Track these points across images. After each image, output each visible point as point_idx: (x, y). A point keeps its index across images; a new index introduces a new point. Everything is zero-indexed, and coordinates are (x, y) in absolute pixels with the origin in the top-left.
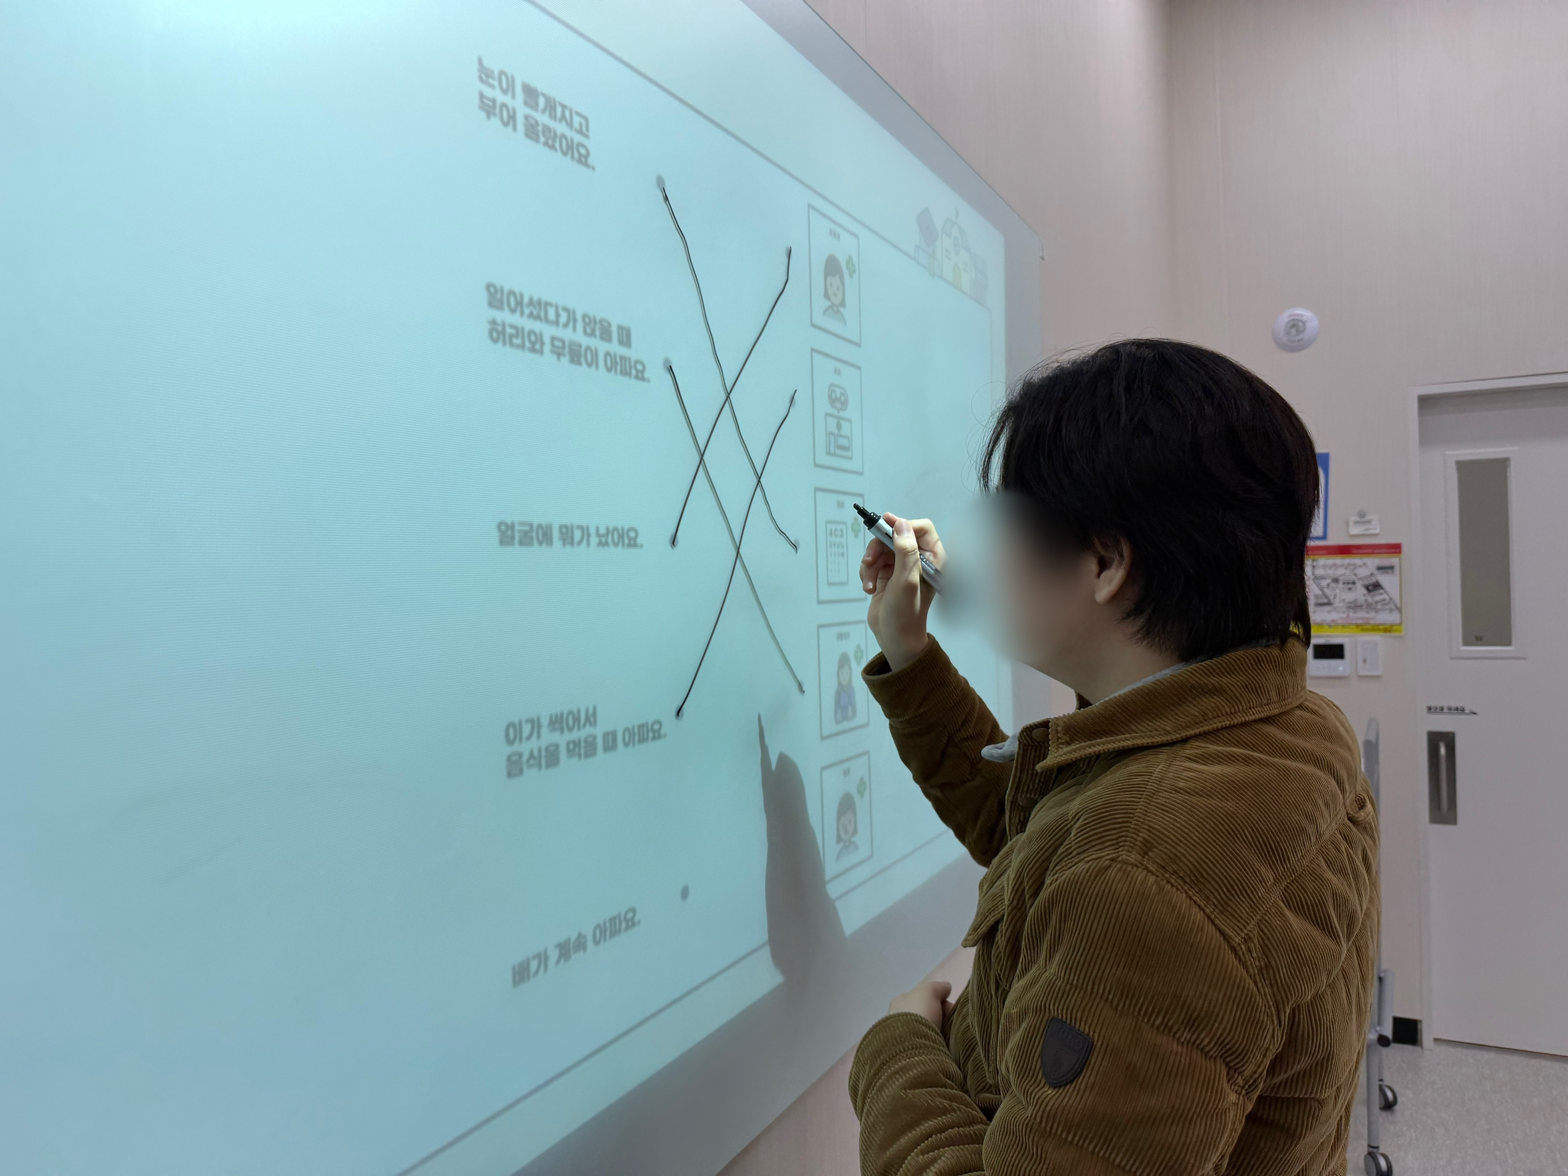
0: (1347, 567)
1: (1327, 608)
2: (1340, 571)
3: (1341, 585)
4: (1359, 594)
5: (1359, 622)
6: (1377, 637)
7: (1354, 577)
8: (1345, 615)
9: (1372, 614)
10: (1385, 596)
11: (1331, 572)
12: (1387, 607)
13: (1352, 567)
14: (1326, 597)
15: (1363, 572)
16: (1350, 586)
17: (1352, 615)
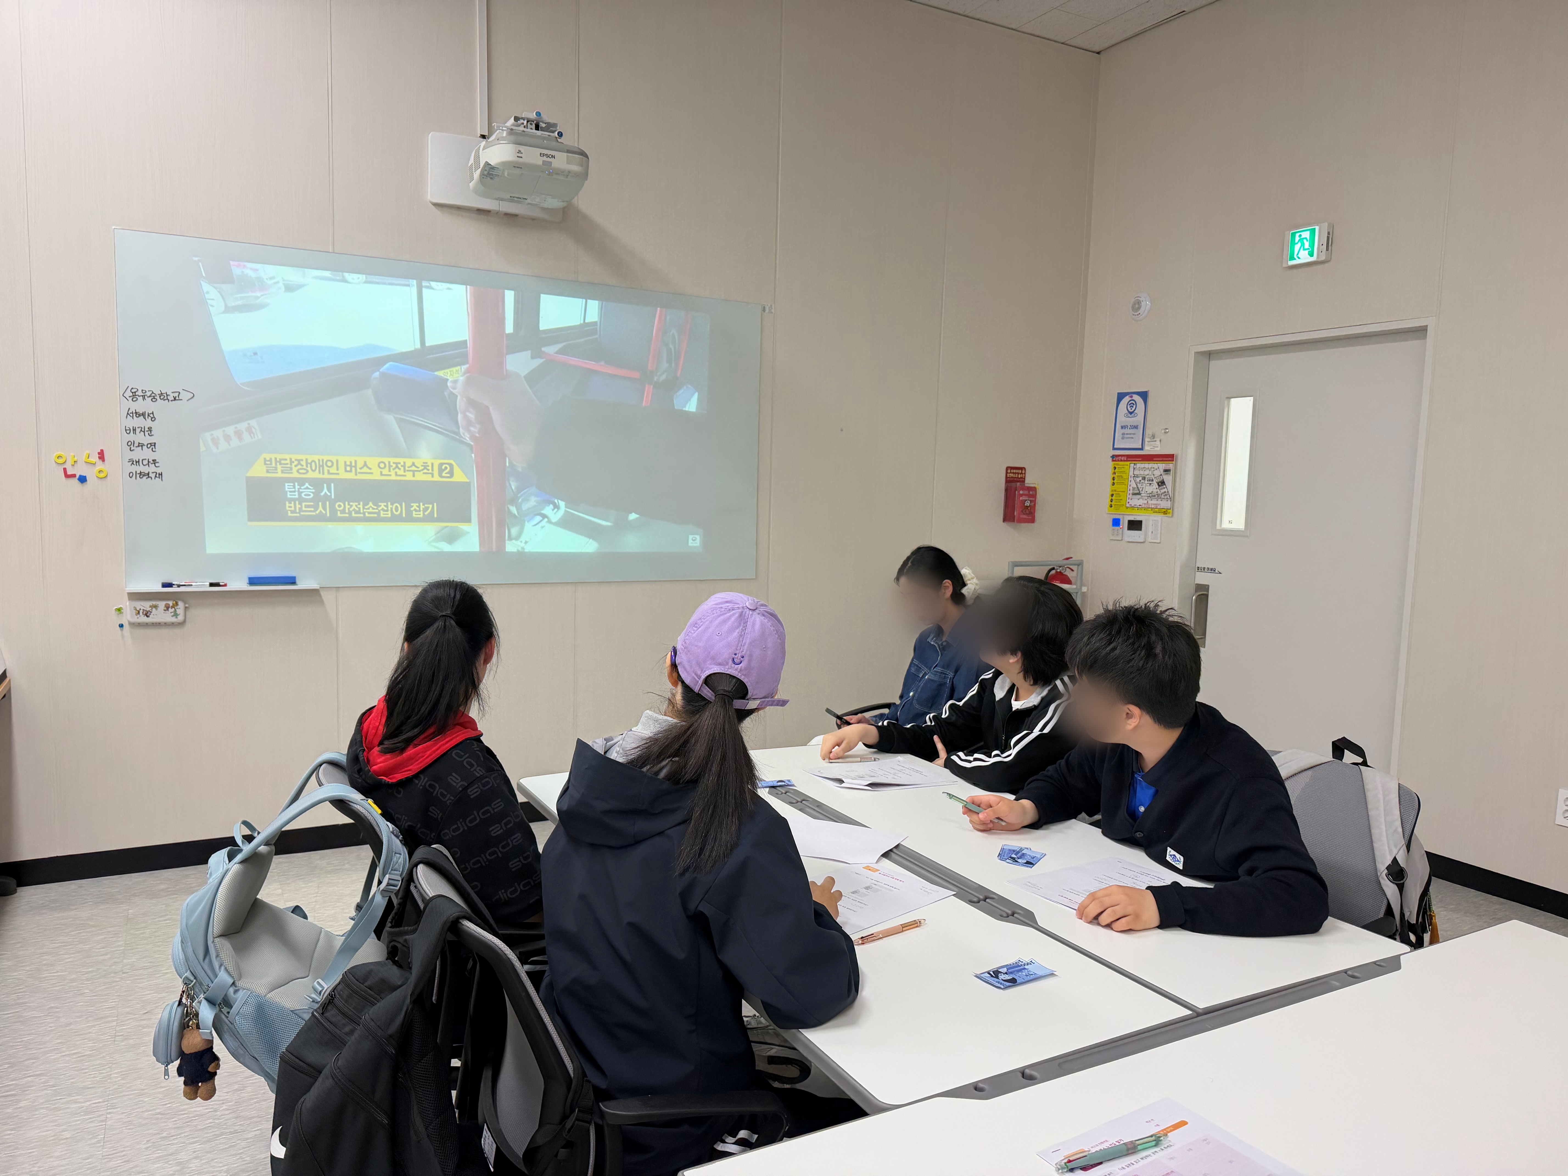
0: (1149, 469)
1: (1139, 496)
2: (1147, 472)
3: (1146, 482)
4: (1154, 488)
5: (1153, 507)
6: (1159, 517)
7: (1153, 476)
8: (1146, 502)
9: (1159, 502)
10: (1166, 490)
11: (1142, 472)
12: (1166, 497)
13: (1153, 469)
14: (1139, 490)
15: (1157, 473)
16: (1151, 482)
17: (1150, 502)
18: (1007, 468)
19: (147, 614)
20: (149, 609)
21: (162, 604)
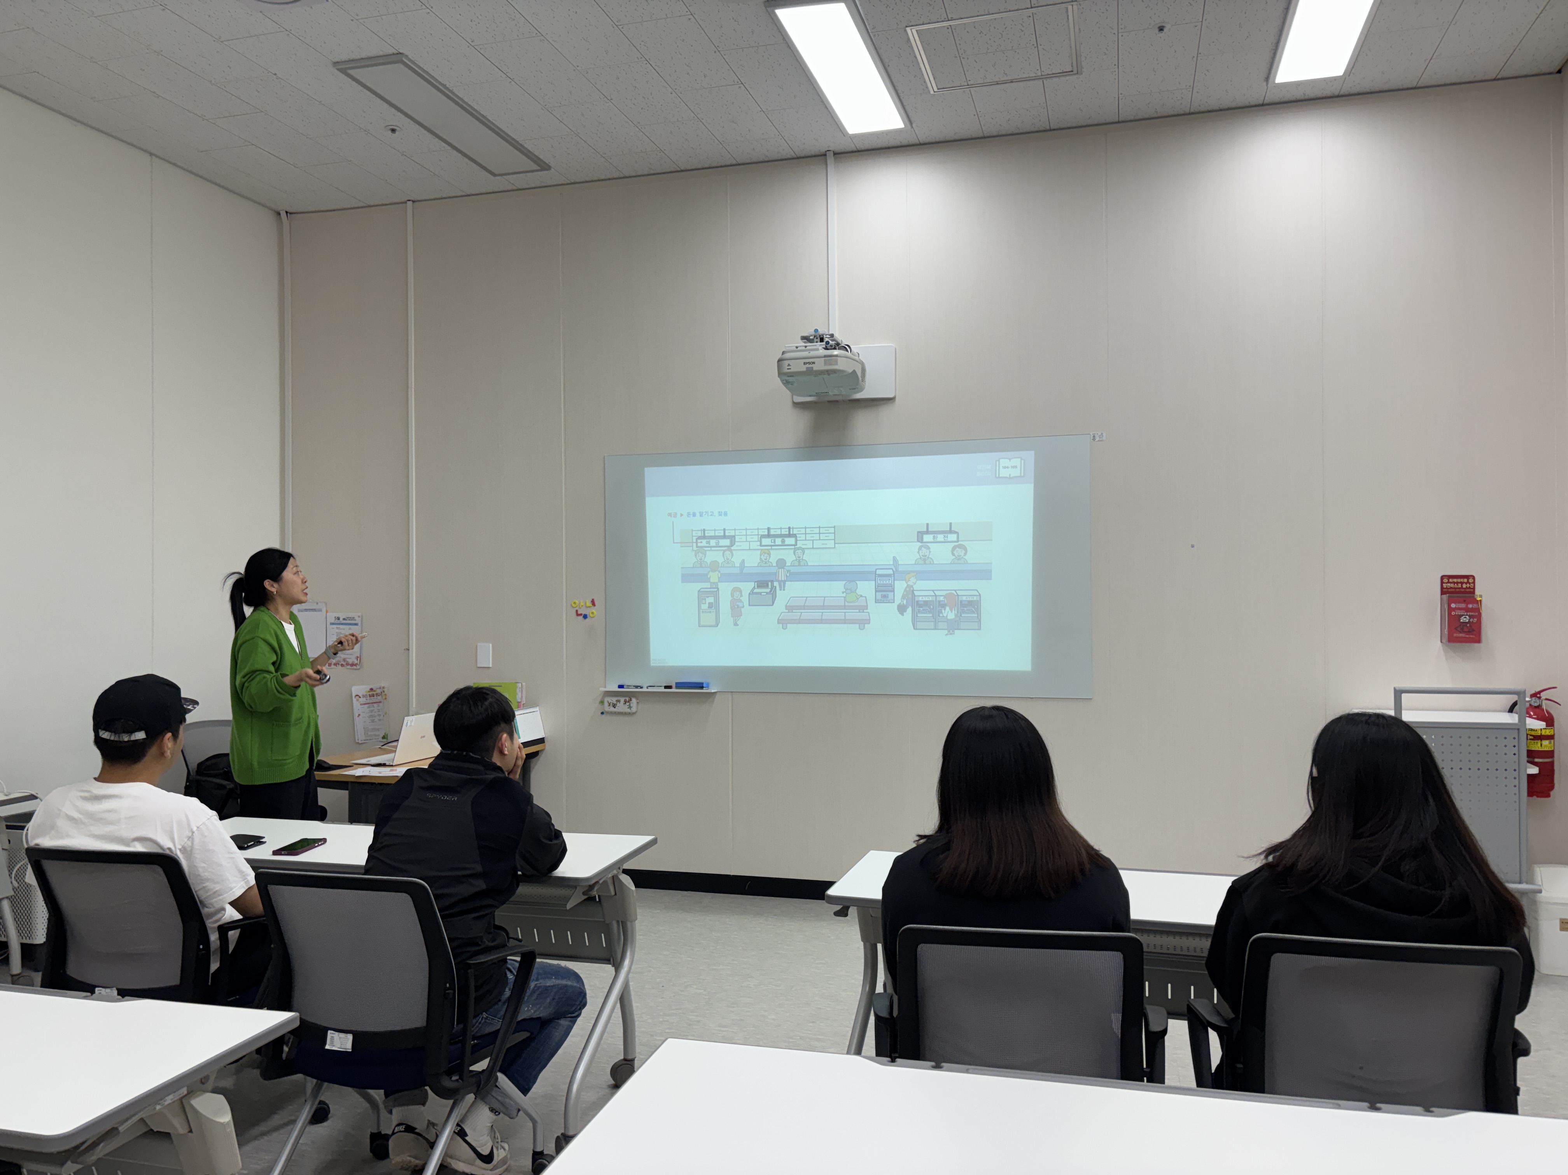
18: (1442, 578)
19: (614, 706)
20: (615, 703)
21: (622, 700)
